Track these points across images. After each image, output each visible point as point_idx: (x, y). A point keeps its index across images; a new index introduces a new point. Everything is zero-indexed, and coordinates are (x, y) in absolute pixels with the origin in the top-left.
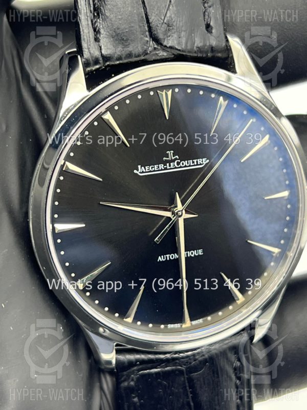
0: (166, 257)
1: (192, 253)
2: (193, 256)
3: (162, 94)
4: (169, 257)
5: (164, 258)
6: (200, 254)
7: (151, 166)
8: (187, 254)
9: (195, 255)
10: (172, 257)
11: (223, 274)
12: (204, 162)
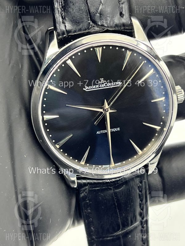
0: (101, 132)
1: (114, 130)
2: (115, 131)
3: (97, 50)
6: (119, 130)
8: (112, 130)
9: (116, 131)
10: (104, 132)
11: (130, 140)
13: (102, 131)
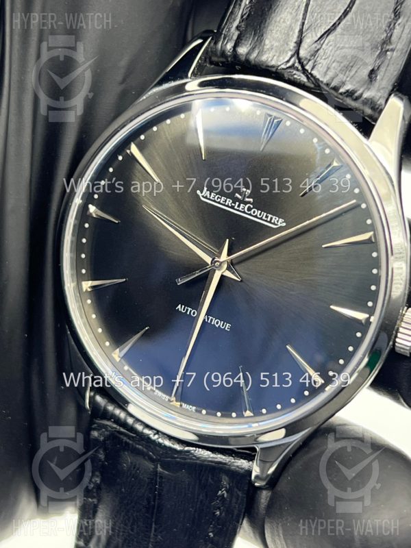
0: (187, 310)
1: (217, 323)
4: (191, 311)
5: (184, 310)
6: (226, 329)
7: (218, 196)
8: (212, 320)
9: (219, 326)
10: (194, 313)
12: (279, 223)
13: (190, 309)
